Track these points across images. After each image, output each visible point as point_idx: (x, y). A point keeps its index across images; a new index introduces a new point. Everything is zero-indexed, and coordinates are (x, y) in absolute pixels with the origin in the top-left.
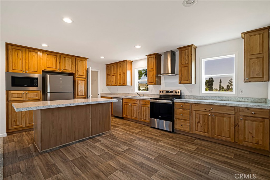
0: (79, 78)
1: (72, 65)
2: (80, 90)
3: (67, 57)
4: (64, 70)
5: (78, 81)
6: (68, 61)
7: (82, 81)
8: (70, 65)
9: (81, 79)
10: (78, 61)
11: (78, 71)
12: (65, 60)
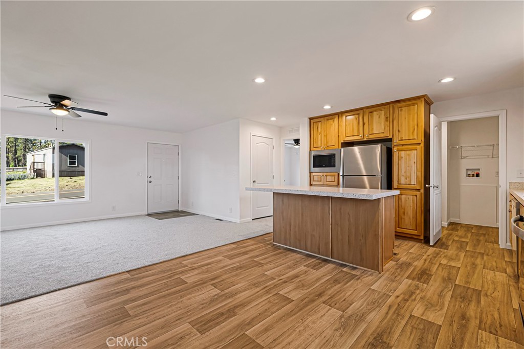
0: (403, 145)
1: (386, 123)
2: (403, 172)
3: (377, 110)
4: (370, 136)
5: (400, 152)
6: (378, 116)
7: (408, 152)
8: (381, 123)
9: (407, 148)
10: (400, 109)
11: (398, 131)
12: (372, 117)
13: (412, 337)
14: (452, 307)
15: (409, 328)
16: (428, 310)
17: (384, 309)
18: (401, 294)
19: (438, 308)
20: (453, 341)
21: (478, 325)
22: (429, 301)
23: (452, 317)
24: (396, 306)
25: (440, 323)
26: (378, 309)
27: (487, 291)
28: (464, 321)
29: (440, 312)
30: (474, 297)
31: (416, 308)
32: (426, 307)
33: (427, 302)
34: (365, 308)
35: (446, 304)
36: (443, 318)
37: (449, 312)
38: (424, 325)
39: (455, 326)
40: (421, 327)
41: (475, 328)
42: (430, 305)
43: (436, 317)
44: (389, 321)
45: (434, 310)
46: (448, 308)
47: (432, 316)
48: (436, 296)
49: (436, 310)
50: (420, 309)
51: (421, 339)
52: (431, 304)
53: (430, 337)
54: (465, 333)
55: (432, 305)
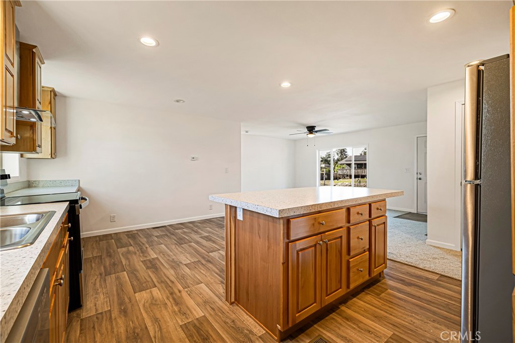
13: (143, 278)
14: (139, 315)
15: (149, 279)
16: (152, 298)
17: (173, 279)
18: (181, 295)
19: (147, 305)
20: (123, 290)
21: (112, 312)
22: (159, 306)
23: (133, 305)
24: (171, 285)
25: (136, 294)
26: (175, 276)
27: (101, 278)
28: (123, 308)
29: (143, 302)
30: (109, 269)
31: (159, 293)
32: (155, 299)
33: (158, 304)
34: (180, 272)
35: (145, 315)
36: (137, 299)
37: (137, 307)
38: (143, 287)
39: (127, 300)
40: (144, 285)
41: (114, 308)
42: (154, 302)
43: (142, 297)
44: (161, 275)
45: (148, 301)
46: (140, 310)
47: (145, 295)
48: (158, 316)
49: (147, 302)
50: (157, 295)
51: (138, 280)
52: (155, 304)
53: (135, 283)
54: (118, 299)
55: (152, 303)
